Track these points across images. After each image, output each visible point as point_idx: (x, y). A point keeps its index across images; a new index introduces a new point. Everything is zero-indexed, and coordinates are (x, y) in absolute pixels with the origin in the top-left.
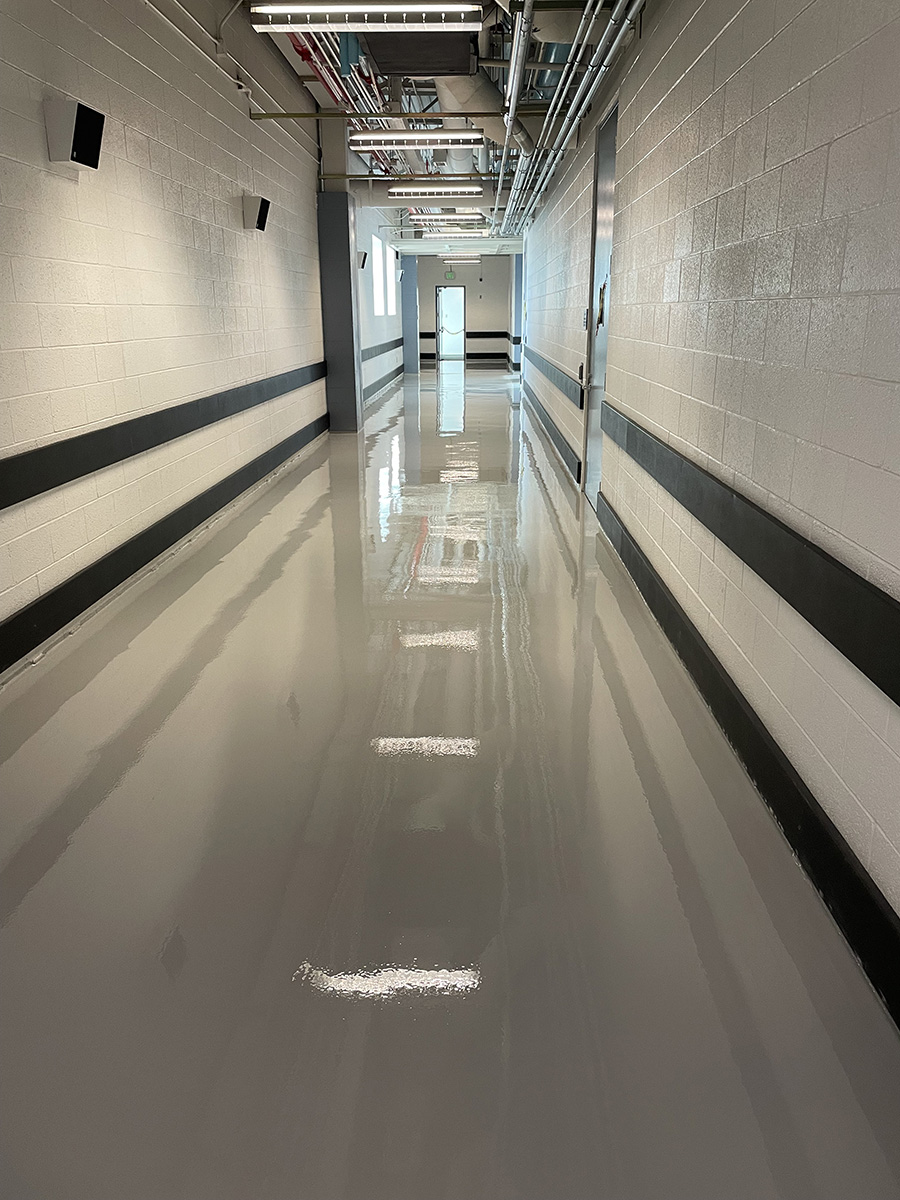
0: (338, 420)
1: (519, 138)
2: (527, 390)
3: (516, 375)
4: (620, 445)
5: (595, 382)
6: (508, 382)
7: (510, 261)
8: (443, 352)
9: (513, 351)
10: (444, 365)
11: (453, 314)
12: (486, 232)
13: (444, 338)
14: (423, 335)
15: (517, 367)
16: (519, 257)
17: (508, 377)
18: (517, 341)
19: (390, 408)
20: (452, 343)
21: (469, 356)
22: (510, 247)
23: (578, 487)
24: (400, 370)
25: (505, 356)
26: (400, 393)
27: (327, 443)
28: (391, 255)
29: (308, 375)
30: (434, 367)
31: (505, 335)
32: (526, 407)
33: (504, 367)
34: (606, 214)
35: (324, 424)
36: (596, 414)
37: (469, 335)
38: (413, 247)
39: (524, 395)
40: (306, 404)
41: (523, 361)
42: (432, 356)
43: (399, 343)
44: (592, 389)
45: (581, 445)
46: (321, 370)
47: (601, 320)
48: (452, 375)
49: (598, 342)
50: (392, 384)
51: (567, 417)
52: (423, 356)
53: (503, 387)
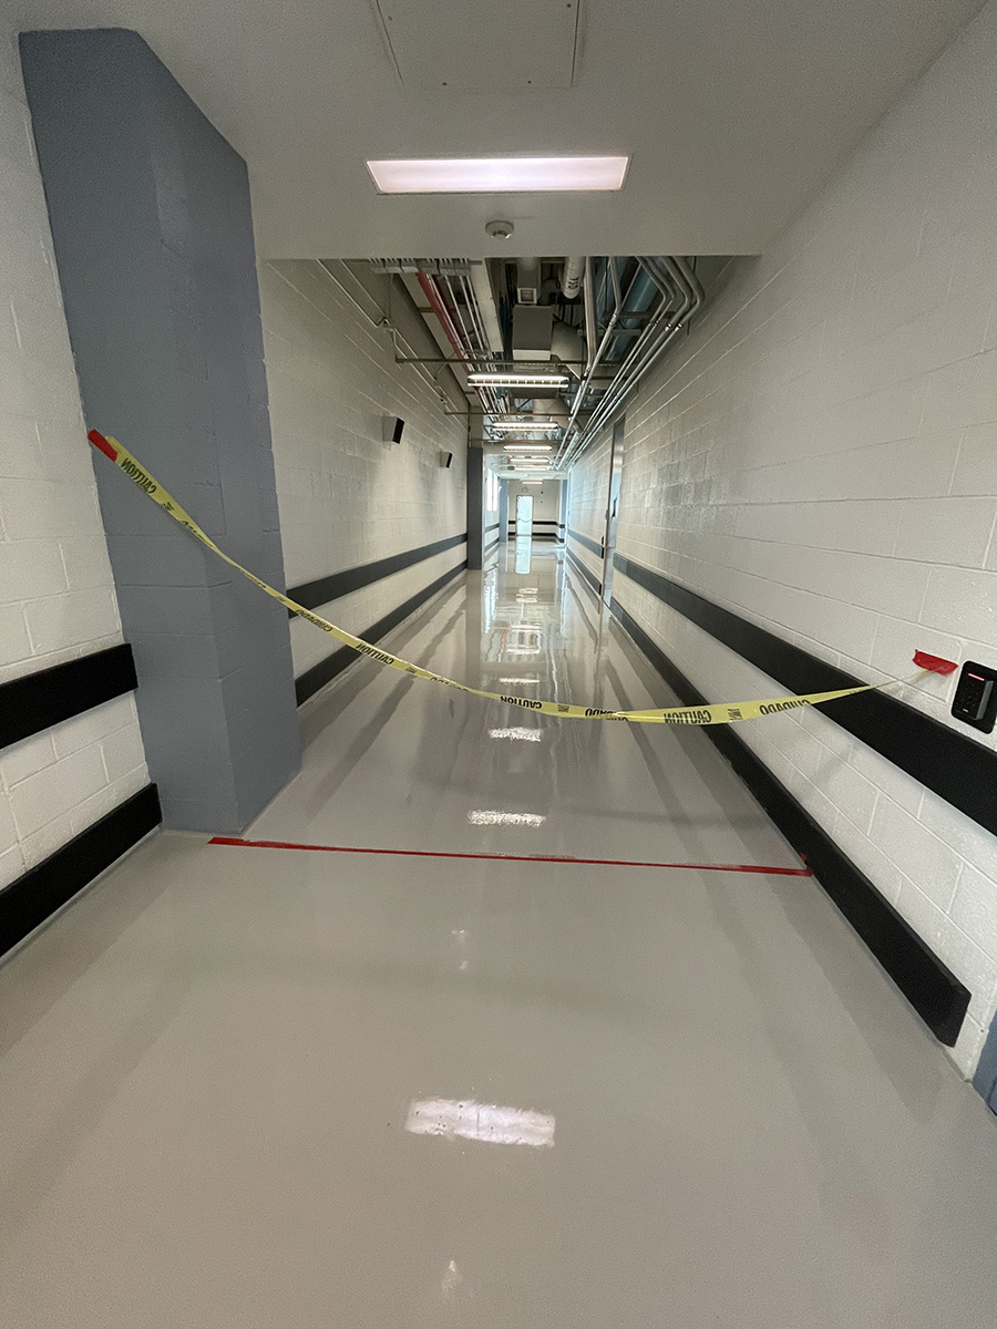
0: (472, 563)
1: (576, 427)
2: (569, 552)
3: (561, 545)
4: (623, 572)
5: (610, 545)
6: (556, 548)
7: (558, 485)
8: (519, 533)
9: (559, 532)
10: (519, 539)
11: (526, 510)
12: (548, 467)
13: (519, 523)
14: (510, 522)
15: (562, 541)
16: (565, 482)
17: (556, 546)
18: (562, 526)
19: (493, 559)
20: (524, 527)
21: (534, 534)
22: (561, 476)
23: (599, 597)
24: (498, 540)
25: (554, 535)
26: (497, 553)
27: (466, 576)
28: (496, 478)
29: (460, 539)
30: (514, 539)
31: (554, 523)
32: (568, 560)
33: (554, 541)
34: (618, 461)
35: (465, 565)
36: (610, 561)
37: (534, 523)
38: (508, 475)
39: (567, 555)
40: (458, 554)
41: (566, 537)
42: (513, 534)
43: (497, 526)
44: (608, 548)
45: (602, 576)
46: (465, 538)
47: (614, 515)
48: (524, 544)
49: (611, 525)
50: (494, 547)
51: (594, 563)
52: (510, 534)
53: (553, 550)
